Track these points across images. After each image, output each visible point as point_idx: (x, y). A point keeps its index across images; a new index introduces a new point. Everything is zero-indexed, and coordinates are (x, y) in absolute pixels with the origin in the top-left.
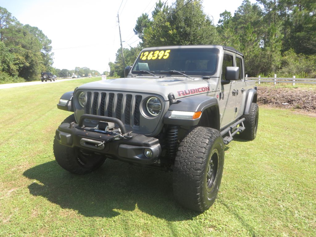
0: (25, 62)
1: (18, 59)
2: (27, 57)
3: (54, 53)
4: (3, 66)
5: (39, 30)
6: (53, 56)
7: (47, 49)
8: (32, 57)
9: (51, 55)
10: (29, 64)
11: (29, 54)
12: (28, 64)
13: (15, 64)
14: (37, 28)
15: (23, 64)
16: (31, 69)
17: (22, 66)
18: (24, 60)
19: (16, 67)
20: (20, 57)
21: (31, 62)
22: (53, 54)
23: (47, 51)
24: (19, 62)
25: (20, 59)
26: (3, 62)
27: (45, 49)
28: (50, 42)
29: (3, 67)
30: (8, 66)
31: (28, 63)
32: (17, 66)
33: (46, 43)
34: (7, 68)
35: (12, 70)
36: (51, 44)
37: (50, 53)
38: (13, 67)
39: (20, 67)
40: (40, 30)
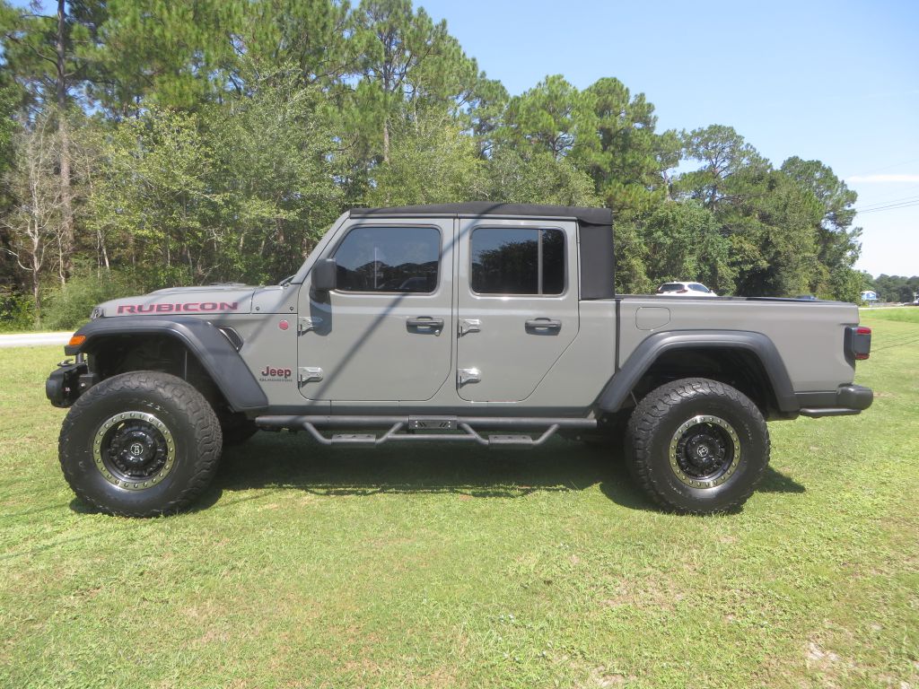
0: (758, 256)
1: (741, 250)
2: (765, 244)
3: (861, 229)
4: (700, 269)
5: (824, 168)
6: (858, 239)
7: (843, 218)
8: (778, 243)
9: (853, 234)
10: (768, 262)
11: (772, 237)
12: (765, 262)
13: (732, 264)
14: (818, 163)
15: (753, 262)
16: (773, 276)
17: (748, 267)
18: (757, 253)
19: (734, 271)
20: (747, 246)
21: (773, 258)
22: (858, 232)
23: (840, 225)
24: (742, 257)
25: (745, 250)
26: (704, 258)
27: (834, 219)
28: (852, 197)
29: (699, 272)
30: (714, 269)
31: (765, 259)
32: (736, 269)
33: (838, 202)
34: (709, 273)
35: (721, 278)
36: (856, 203)
37: (849, 230)
38: (724, 270)
39: (742, 272)
40: (827, 166)
